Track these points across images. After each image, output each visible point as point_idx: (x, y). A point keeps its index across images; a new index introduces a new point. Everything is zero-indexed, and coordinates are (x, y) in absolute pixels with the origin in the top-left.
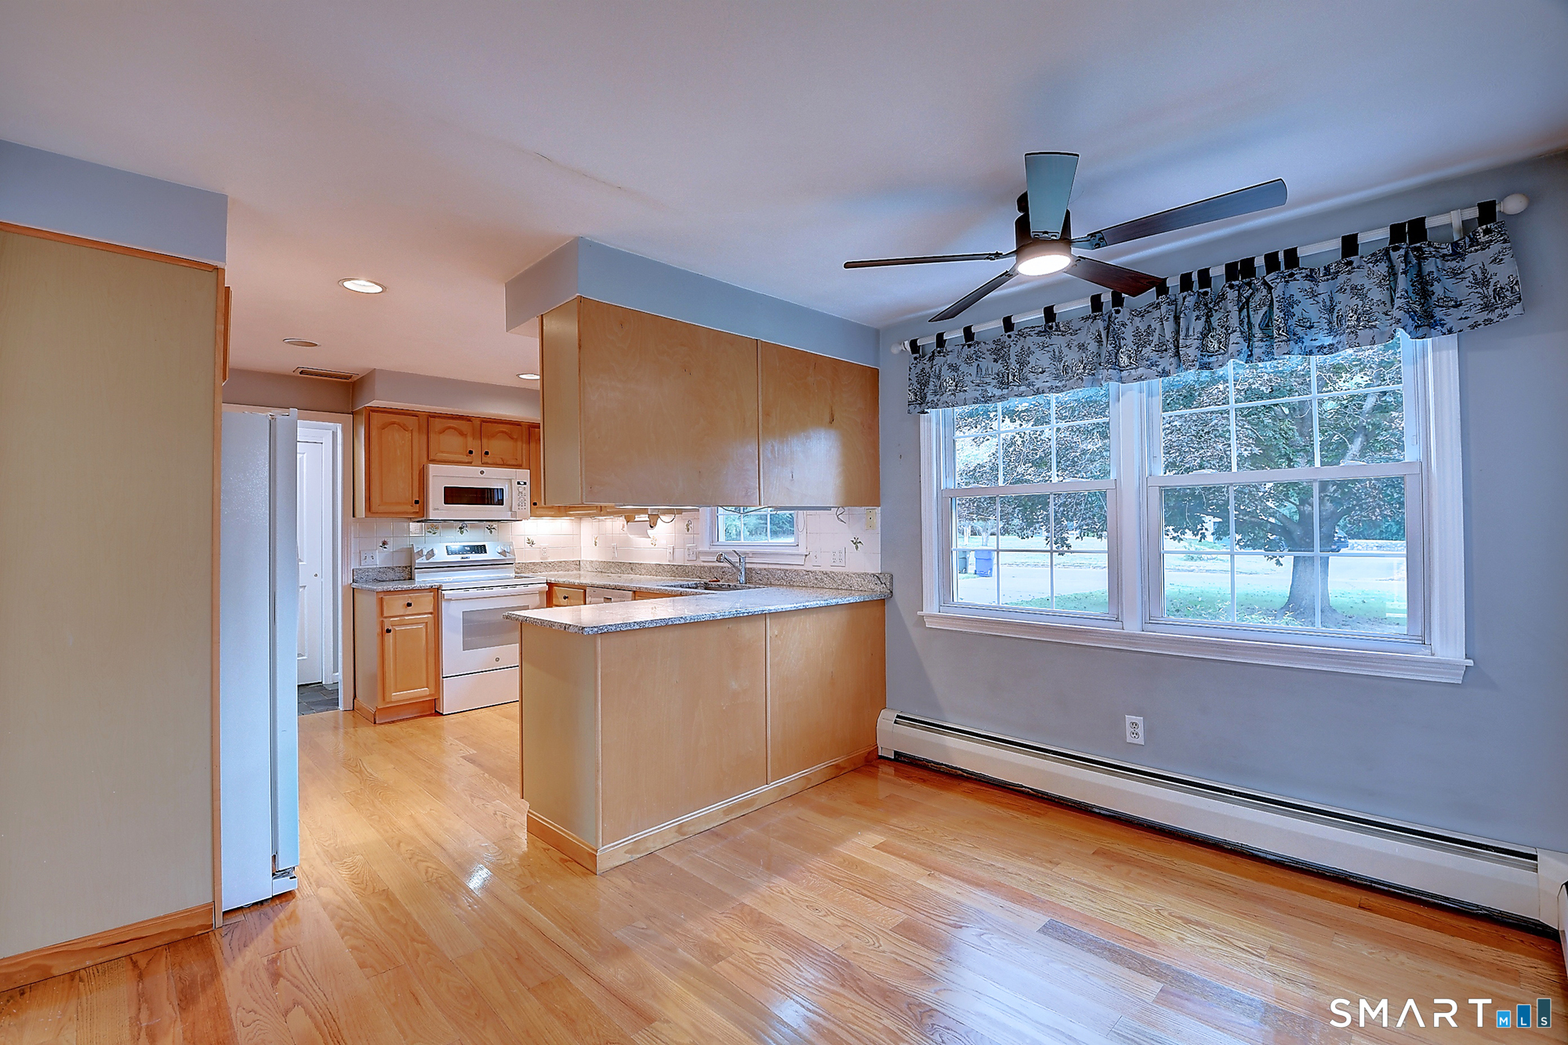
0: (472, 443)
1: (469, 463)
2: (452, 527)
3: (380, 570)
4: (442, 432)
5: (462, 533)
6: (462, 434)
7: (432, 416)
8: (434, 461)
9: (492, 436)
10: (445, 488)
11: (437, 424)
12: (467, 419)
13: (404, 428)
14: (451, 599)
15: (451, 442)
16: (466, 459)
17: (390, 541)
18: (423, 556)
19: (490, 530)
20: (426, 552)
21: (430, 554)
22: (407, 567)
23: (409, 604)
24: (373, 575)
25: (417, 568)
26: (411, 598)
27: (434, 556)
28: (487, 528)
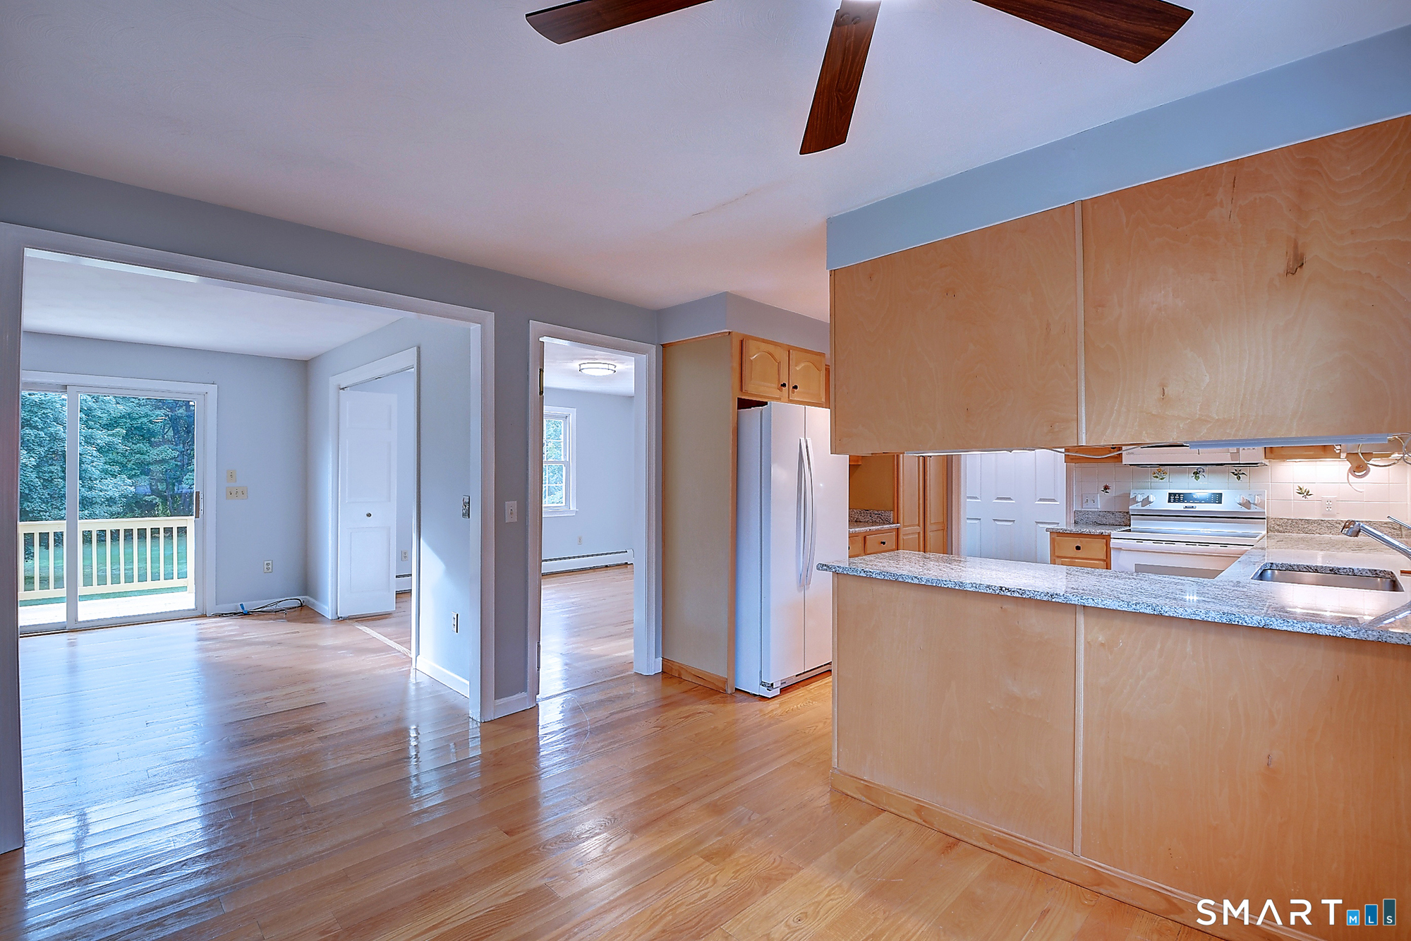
2: (1184, 472)
3: (1099, 513)
5: (1197, 478)
14: (1121, 549)
17: (1113, 487)
18: (1138, 502)
19: (1238, 475)
20: (1140, 498)
21: (1146, 501)
22: (1128, 513)
23: (1078, 548)
24: (1093, 518)
25: (1132, 515)
26: (1081, 541)
27: (1151, 503)
28: (1233, 473)
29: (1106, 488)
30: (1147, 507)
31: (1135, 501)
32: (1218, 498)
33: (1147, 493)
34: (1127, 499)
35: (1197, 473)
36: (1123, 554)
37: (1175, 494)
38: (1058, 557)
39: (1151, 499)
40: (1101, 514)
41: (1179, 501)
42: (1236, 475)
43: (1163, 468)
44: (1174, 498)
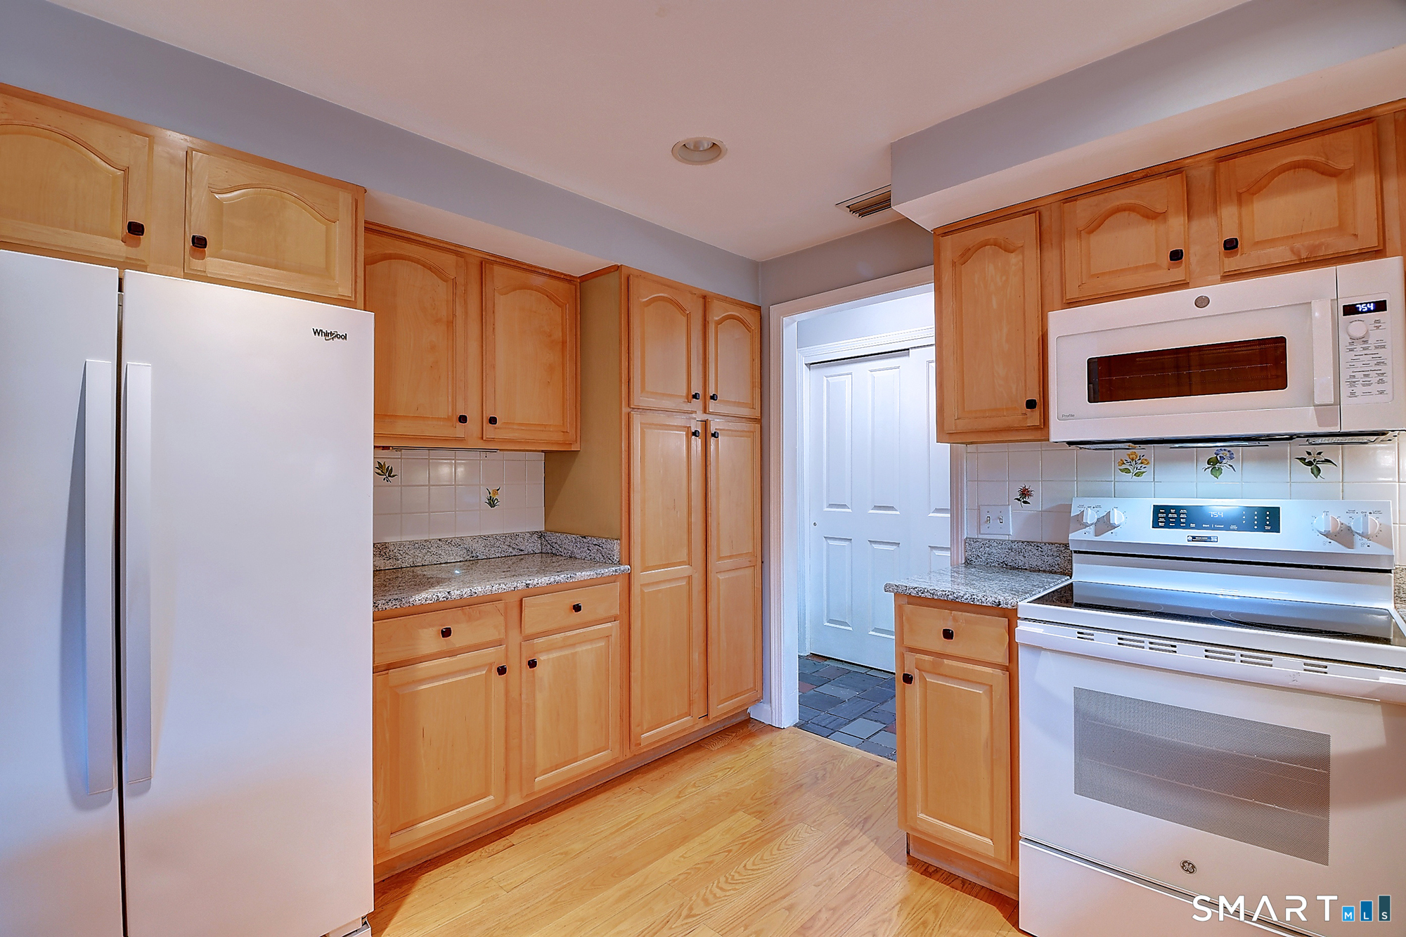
2: (1186, 458)
5: (1216, 471)
14: (1040, 647)
18: (1086, 525)
19: (1313, 465)
20: (1091, 517)
21: (1105, 524)
22: (1066, 546)
23: (948, 634)
24: (998, 554)
25: (1075, 552)
26: (955, 619)
27: (1114, 527)
28: (1302, 460)
29: (1025, 493)
30: (1107, 537)
31: (1080, 522)
32: (1269, 519)
33: (1106, 504)
34: (1064, 517)
35: (1217, 462)
36: (1046, 661)
37: (1167, 509)
38: (913, 650)
39: (1116, 518)
40: (1015, 546)
41: (1177, 524)
42: (1310, 464)
43: (1139, 450)
44: (1165, 516)
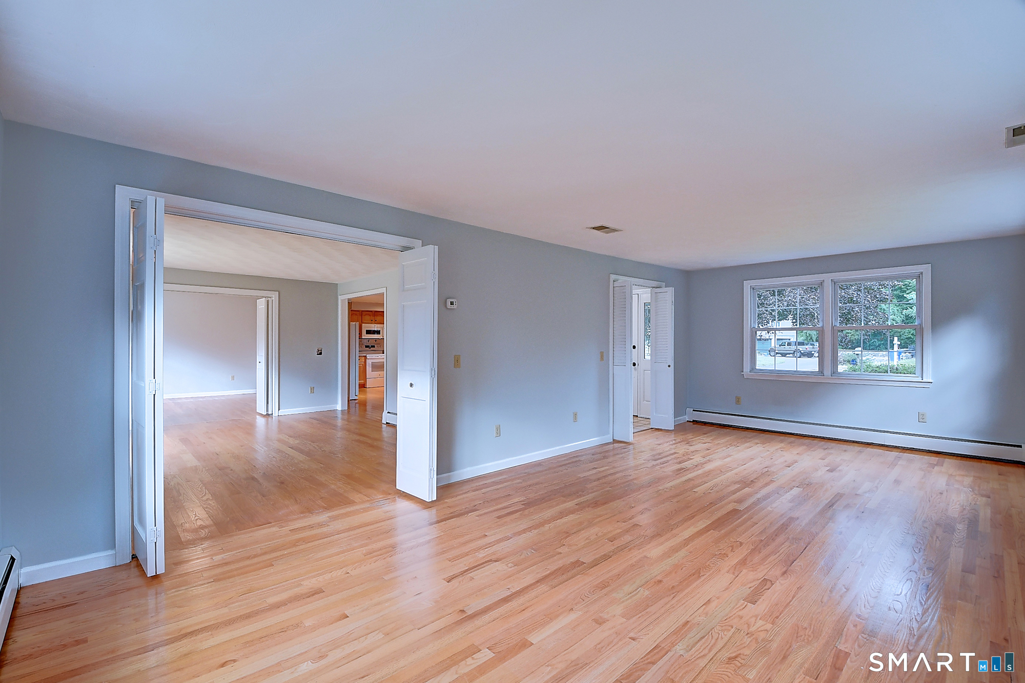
0: (372, 318)
1: (371, 323)
4: (365, 315)
6: (370, 315)
7: (363, 311)
8: (364, 323)
9: (377, 316)
10: (366, 330)
11: (364, 313)
12: (371, 311)
13: (356, 315)
15: (367, 318)
16: (371, 322)
